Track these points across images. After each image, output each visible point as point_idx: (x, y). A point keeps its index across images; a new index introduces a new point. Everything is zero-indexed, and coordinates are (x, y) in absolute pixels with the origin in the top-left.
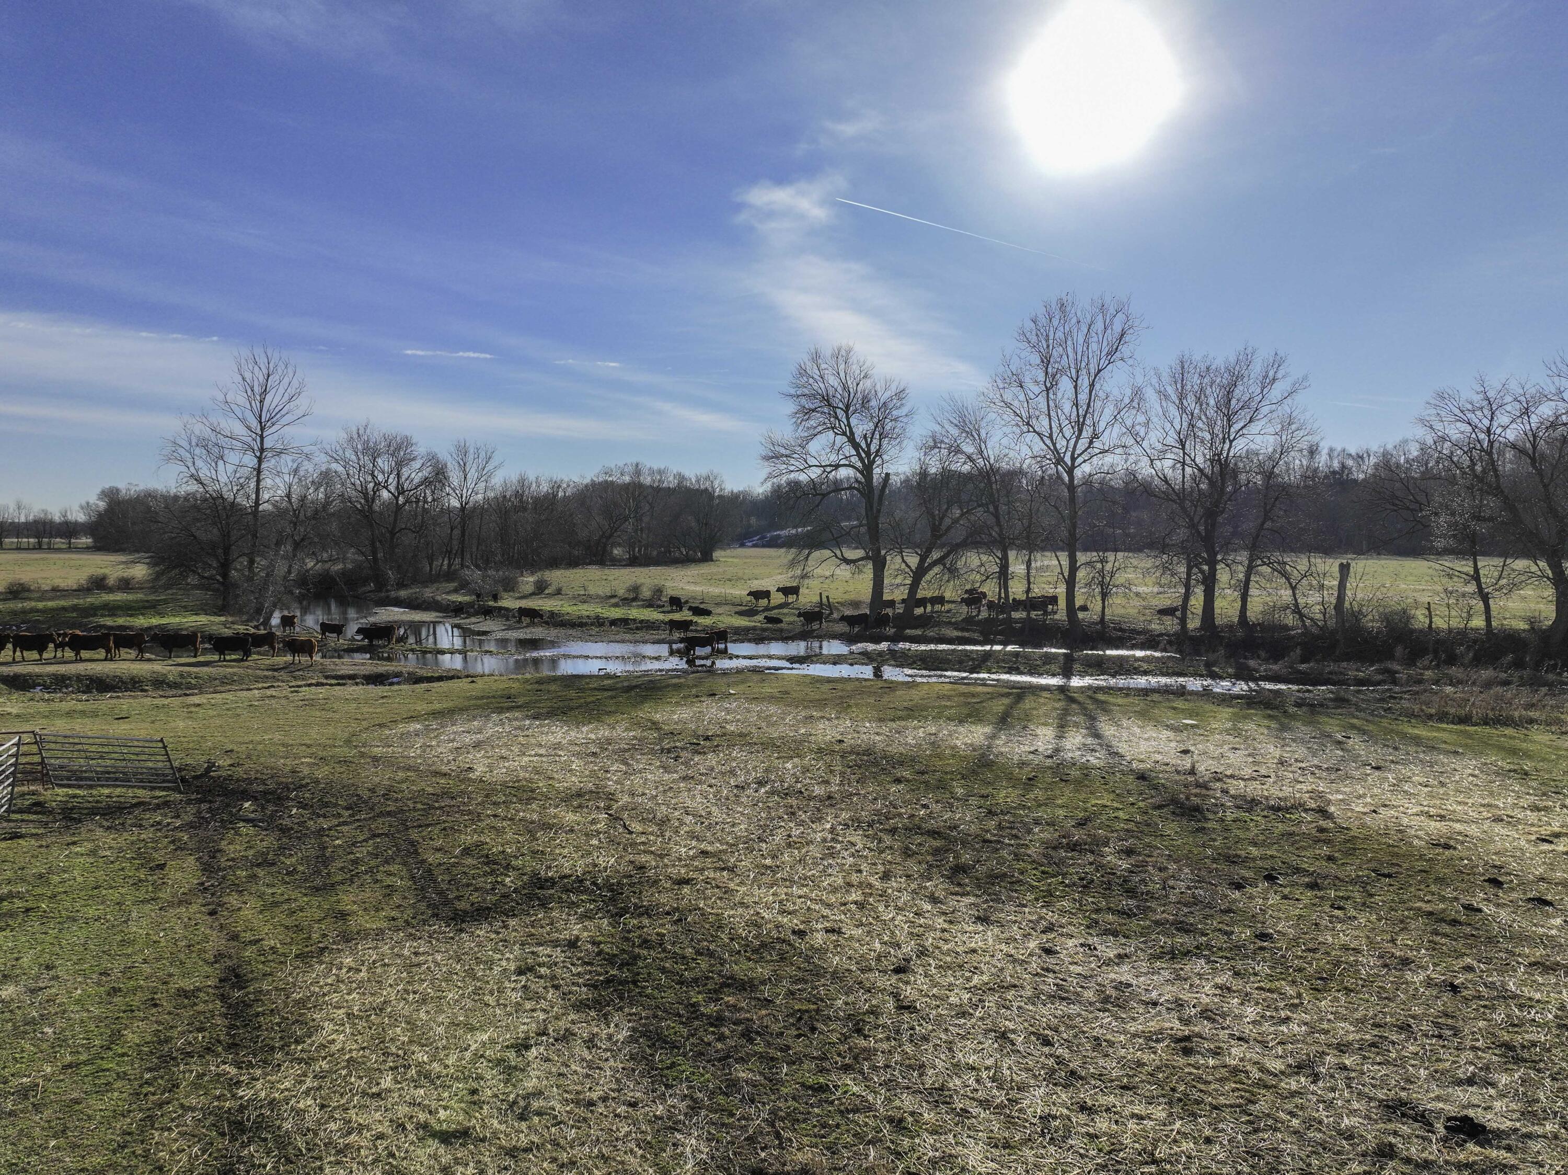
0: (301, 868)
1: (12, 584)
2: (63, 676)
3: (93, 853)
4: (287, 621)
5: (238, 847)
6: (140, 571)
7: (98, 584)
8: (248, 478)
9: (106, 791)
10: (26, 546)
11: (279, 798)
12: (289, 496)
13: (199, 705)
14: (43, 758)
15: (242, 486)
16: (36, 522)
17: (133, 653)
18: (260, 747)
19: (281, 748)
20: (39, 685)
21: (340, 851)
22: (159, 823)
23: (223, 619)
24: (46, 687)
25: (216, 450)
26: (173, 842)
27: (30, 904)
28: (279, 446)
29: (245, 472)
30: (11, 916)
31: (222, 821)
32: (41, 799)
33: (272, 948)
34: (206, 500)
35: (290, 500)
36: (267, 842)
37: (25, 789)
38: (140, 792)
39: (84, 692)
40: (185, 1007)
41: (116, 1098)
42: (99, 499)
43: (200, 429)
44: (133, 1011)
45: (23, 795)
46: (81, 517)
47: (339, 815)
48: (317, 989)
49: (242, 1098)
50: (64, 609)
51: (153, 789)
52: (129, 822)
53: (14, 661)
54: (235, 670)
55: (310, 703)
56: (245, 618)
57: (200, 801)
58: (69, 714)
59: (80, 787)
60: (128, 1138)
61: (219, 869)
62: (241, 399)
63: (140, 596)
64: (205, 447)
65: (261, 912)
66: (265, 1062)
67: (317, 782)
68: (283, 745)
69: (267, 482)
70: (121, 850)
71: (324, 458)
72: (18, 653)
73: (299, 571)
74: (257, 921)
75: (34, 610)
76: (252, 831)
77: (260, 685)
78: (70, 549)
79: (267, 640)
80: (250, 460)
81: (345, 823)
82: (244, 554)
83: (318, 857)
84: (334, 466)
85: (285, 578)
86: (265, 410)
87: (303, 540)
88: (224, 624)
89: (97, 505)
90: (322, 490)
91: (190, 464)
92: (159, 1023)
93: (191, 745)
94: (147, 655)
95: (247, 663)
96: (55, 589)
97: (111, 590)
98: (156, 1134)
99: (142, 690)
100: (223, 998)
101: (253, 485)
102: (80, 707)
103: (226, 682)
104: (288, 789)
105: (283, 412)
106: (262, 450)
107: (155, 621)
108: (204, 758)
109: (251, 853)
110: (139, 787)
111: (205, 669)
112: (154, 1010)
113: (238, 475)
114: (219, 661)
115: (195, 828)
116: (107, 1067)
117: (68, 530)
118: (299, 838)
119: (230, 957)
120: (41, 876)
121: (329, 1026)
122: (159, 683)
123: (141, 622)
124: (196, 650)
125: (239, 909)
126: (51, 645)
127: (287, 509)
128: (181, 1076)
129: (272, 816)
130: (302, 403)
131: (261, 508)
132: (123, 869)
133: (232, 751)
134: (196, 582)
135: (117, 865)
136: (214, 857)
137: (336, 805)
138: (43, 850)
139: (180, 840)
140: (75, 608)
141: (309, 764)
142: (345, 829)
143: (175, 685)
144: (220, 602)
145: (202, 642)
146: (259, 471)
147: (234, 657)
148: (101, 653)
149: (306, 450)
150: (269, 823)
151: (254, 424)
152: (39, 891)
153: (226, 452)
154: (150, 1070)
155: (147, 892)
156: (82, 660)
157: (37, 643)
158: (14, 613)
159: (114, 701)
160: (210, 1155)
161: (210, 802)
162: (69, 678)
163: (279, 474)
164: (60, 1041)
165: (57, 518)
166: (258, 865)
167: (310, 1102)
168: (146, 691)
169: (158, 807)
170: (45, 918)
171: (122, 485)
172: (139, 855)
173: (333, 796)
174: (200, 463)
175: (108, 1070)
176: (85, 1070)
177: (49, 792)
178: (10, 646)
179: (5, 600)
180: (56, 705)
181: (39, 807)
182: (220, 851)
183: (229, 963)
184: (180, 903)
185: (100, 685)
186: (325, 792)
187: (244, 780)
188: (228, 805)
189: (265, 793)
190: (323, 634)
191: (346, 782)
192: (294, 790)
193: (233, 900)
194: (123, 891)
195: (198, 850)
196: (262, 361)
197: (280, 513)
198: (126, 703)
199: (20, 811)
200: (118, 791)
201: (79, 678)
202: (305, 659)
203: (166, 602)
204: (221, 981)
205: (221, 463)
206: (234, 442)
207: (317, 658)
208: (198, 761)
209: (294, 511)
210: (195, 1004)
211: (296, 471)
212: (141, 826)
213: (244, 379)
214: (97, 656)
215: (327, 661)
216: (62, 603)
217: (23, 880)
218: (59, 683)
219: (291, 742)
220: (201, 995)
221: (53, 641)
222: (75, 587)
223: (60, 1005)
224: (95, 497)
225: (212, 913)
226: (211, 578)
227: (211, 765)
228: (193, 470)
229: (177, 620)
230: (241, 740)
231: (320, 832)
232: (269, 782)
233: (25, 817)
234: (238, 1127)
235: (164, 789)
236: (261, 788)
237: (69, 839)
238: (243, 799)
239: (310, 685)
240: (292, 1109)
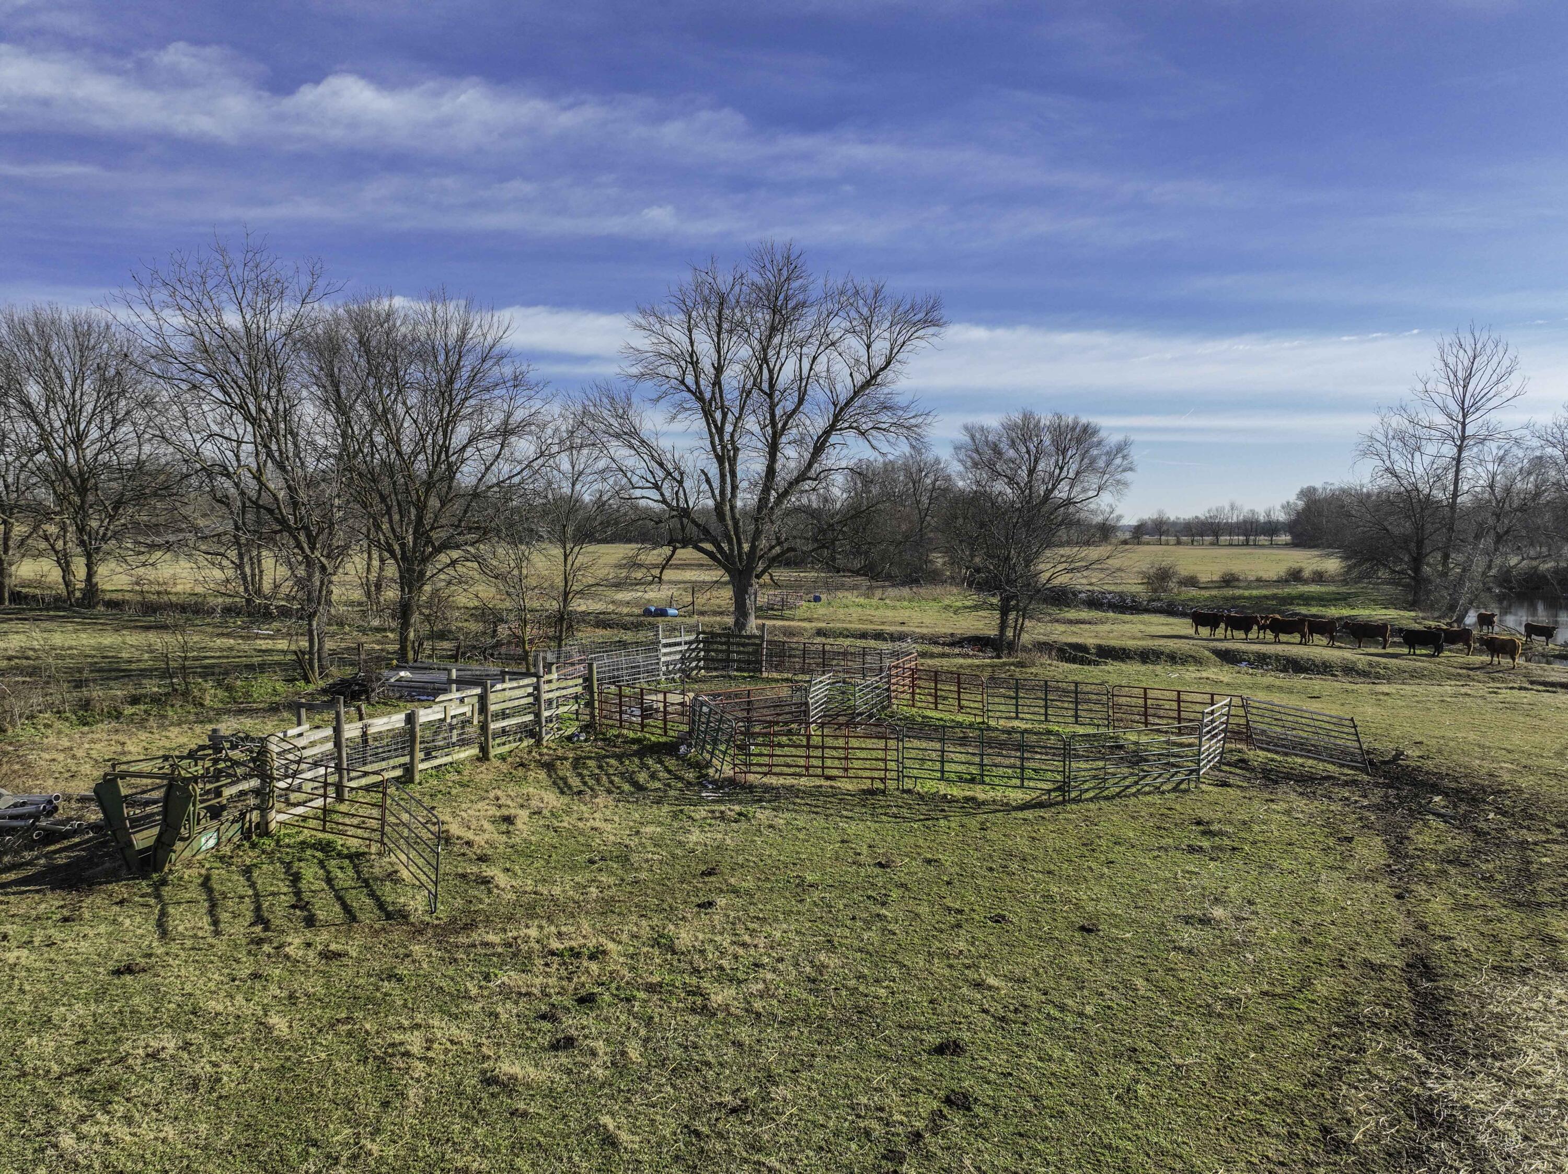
0: (1499, 877)
1: (1226, 574)
2: (1264, 654)
3: (1288, 812)
4: (1486, 620)
5: (1427, 839)
6: (1333, 565)
7: (1295, 576)
8: (1446, 469)
9: (1300, 760)
10: (1236, 543)
11: (1474, 799)
12: (1491, 486)
13: (1387, 694)
14: (1248, 721)
15: (1439, 478)
16: (1245, 522)
17: (1325, 641)
18: (1452, 744)
19: (1476, 749)
20: (1244, 660)
21: (1549, 871)
22: (1347, 799)
23: (1413, 614)
24: (1250, 663)
25: (1413, 441)
26: (1361, 819)
27: (1236, 845)
28: (1484, 432)
29: (1444, 462)
30: (1221, 850)
31: (1410, 809)
32: (1246, 757)
33: (1465, 950)
34: (1399, 494)
35: (1493, 490)
36: (1460, 841)
37: (1233, 746)
38: (1330, 767)
39: (1281, 671)
40: (1371, 978)
41: (1305, 1037)
42: (1299, 498)
43: (1397, 422)
44: (1322, 965)
45: (1231, 751)
46: (1280, 516)
47: (1547, 831)
48: (1519, 1010)
49: (1431, 1089)
50: (1266, 597)
51: (1342, 766)
52: (1320, 792)
53: (1226, 639)
54: (1425, 664)
55: (1513, 707)
56: (1436, 614)
57: (1389, 786)
58: (1269, 688)
59: (1277, 753)
60: (1317, 1079)
61: (1407, 856)
62: (1444, 388)
63: (1332, 588)
64: (1402, 440)
65: (1452, 910)
66: (1457, 1064)
67: (1520, 791)
68: (1479, 746)
69: (1468, 472)
70: (1311, 816)
71: (1536, 443)
72: (1229, 632)
73: (1501, 567)
74: (1448, 918)
75: (1241, 597)
76: (1442, 826)
77: (1453, 683)
78: (1272, 545)
79: (1461, 637)
80: (1449, 450)
81: (1555, 841)
82: (1438, 549)
83: (1520, 870)
84: (1549, 450)
85: (1484, 573)
86: (1468, 395)
87: (1507, 532)
88: (1415, 619)
89: (1295, 504)
90: (1532, 479)
91: (1385, 458)
92: (1346, 984)
93: (1379, 731)
94: (1337, 644)
95: (1438, 660)
96: (1259, 580)
97: (1306, 582)
98: (1344, 1087)
99: (1333, 675)
100: (1410, 983)
101: (1451, 476)
102: (1278, 682)
103: (1416, 675)
104: (1485, 792)
105: (1489, 396)
106: (1463, 438)
107: (1346, 612)
108: (1392, 746)
109: (1441, 848)
110: (1329, 762)
111: (1394, 661)
112: (1341, 971)
113: (1435, 466)
114: (1409, 654)
115: (1383, 811)
116: (1297, 1006)
117: (1270, 529)
118: (1498, 846)
119: (1418, 945)
120: (1244, 823)
121: (1533, 1056)
122: (1349, 670)
123: (1333, 612)
124: (1385, 641)
125: (1428, 901)
126: (1255, 627)
127: (1490, 501)
128: (1367, 1042)
129: (1465, 816)
130: (1514, 382)
131: (1459, 500)
132: (1313, 833)
133: (1421, 743)
134: (1387, 576)
135: (1308, 829)
136: (1401, 843)
137: (1544, 820)
138: (1246, 801)
139: (1367, 819)
140: (1274, 597)
141: (1509, 771)
142: (1556, 847)
143: (1364, 674)
144: (1410, 598)
145: (1392, 636)
146: (1458, 460)
147: (1424, 652)
148: (1297, 637)
149: (1515, 434)
150: (1462, 823)
151: (1454, 408)
152: (1243, 835)
153: (1424, 442)
154: (1338, 1025)
155: (1335, 860)
156: (1280, 642)
157: (1243, 623)
158: (1226, 599)
159: (1309, 682)
160: (1398, 1131)
161: (1398, 789)
162: (1269, 657)
163: (1481, 462)
164: (1257, 969)
165: (1262, 519)
166: (1449, 862)
167: (1509, 1126)
168: (1336, 676)
169: (1346, 784)
170: (1247, 859)
171: (1318, 485)
172: (1328, 824)
173: (1539, 808)
174: (1395, 456)
175: (1299, 1010)
176: (1280, 1002)
177: (1252, 752)
178: (1223, 625)
179: (1219, 587)
180: (1259, 679)
181: (1243, 763)
182: (1408, 838)
183: (1416, 951)
184: (1367, 878)
185: (1295, 666)
186: (1529, 803)
187: (1435, 774)
188: (1417, 796)
189: (1458, 791)
190: (1529, 636)
191: (1556, 797)
192: (1492, 794)
193: (1421, 889)
194: (1313, 853)
195: (1385, 832)
196: (1468, 342)
197: (1480, 506)
198: (1317, 684)
199: (1229, 764)
200: (1310, 762)
201: (1277, 658)
202: (1506, 661)
203: (1356, 595)
204: (1408, 965)
205: (1417, 454)
206: (1433, 432)
207: (1520, 661)
208: (1386, 747)
209: (1498, 502)
210: (1381, 979)
211: (1501, 459)
212: (1330, 798)
213: (1446, 365)
214: (1292, 640)
215: (1532, 666)
216: (1264, 592)
217: (1231, 823)
218: (1261, 661)
219: (1487, 744)
220: (1388, 972)
221: (1257, 623)
222: (1275, 578)
223: (1259, 938)
224: (1295, 497)
225: (1399, 897)
226: (1402, 572)
227: (1399, 754)
228: (1388, 463)
229: (1367, 612)
230: (1431, 733)
231: (1523, 845)
232: (1462, 781)
233: (1232, 770)
234: (1427, 1119)
235: (1352, 768)
236: (1453, 785)
237: (1267, 796)
238: (1432, 792)
239: (1512, 688)
240: (1489, 1125)
